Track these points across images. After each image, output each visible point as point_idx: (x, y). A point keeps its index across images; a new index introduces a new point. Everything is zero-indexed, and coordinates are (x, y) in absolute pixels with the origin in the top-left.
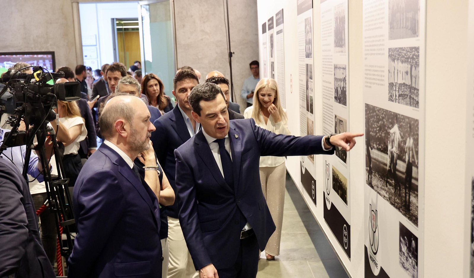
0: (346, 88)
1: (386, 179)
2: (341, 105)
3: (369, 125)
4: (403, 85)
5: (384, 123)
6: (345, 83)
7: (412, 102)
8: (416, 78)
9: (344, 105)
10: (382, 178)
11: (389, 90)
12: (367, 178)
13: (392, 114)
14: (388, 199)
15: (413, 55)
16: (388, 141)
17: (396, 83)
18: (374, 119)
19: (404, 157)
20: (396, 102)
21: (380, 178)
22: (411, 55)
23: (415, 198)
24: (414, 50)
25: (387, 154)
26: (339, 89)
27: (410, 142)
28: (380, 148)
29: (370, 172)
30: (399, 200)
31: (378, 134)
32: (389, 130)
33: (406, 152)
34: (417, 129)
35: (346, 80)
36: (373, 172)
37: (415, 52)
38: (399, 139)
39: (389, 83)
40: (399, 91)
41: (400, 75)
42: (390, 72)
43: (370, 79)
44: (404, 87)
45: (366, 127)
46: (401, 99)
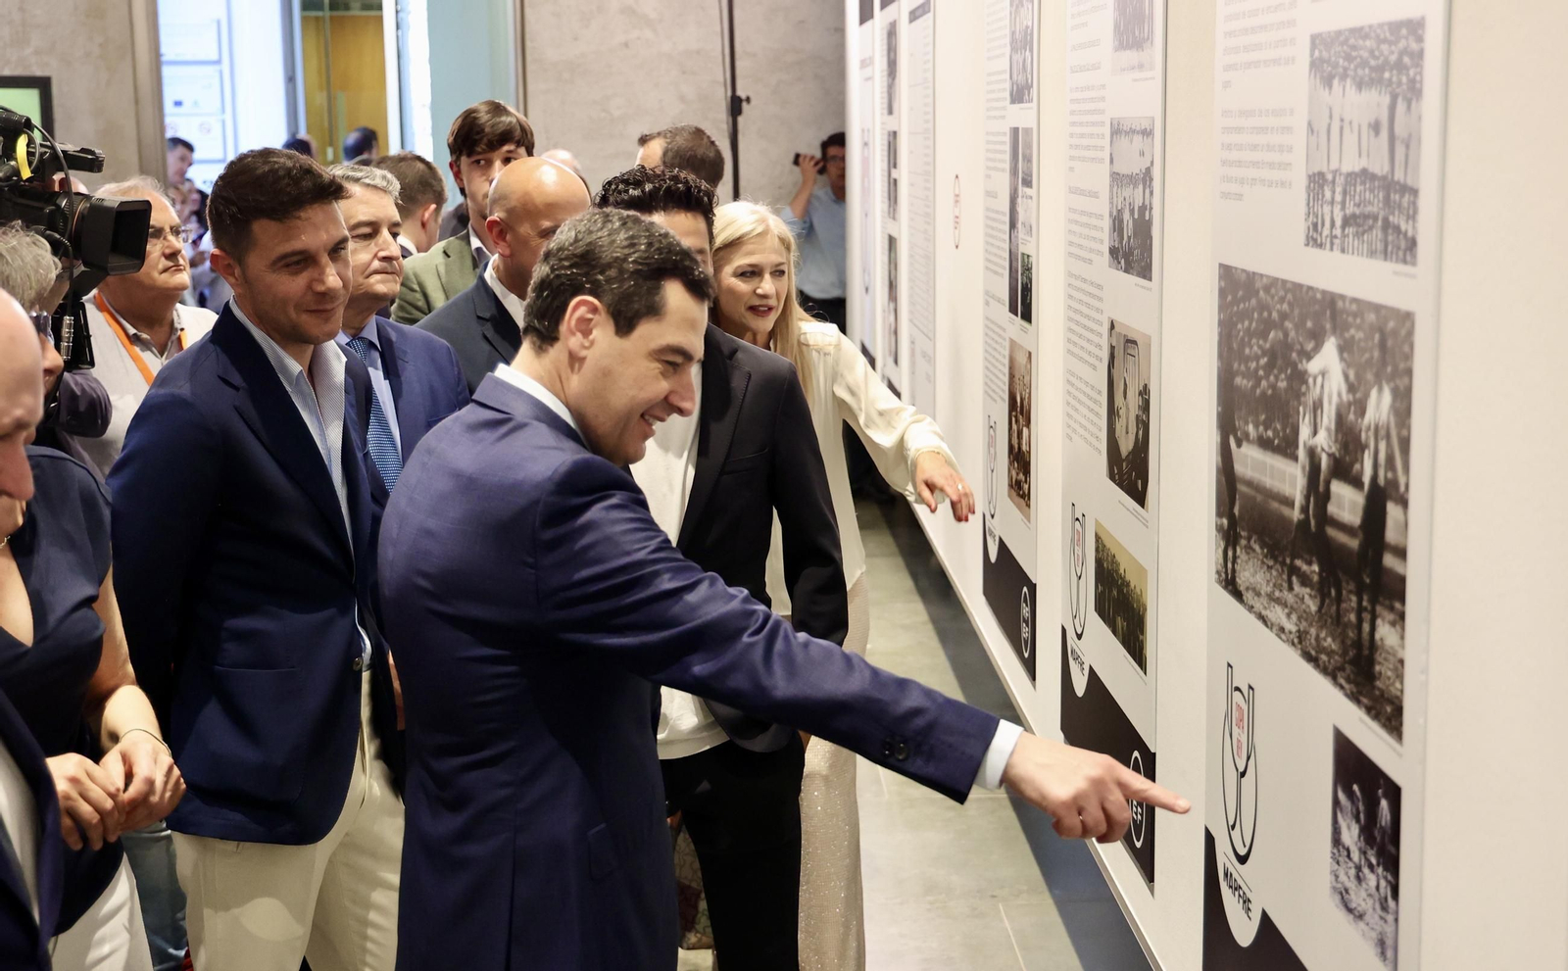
0: (1151, 208)
1: (1288, 561)
2: (1133, 280)
3: (1230, 348)
4: (1358, 180)
5: (1286, 335)
6: (1147, 191)
7: (1393, 241)
8: (1408, 147)
9: (1144, 277)
10: (1275, 558)
11: (1308, 204)
12: (1221, 561)
13: (1319, 296)
14: (1296, 641)
15: (1402, 53)
16: (1301, 409)
17: (1335, 172)
18: (1250, 324)
19: (1357, 466)
20: (1332, 249)
21: (1266, 557)
22: (1393, 53)
23: (1393, 630)
24: (1404, 31)
25: (1296, 459)
26: (1126, 216)
27: (1379, 407)
28: (1269, 438)
29: (1230, 537)
30: (1334, 640)
31: (1264, 383)
32: (1304, 361)
33: (1363, 448)
34: (1406, 348)
35: (1151, 180)
36: (1243, 534)
37: (1407, 38)
38: (1339, 395)
39: (1310, 177)
40: (1343, 203)
41: (1351, 139)
42: (1312, 131)
43: (1239, 164)
44: (1362, 188)
45: (1220, 356)
46: (1351, 236)
